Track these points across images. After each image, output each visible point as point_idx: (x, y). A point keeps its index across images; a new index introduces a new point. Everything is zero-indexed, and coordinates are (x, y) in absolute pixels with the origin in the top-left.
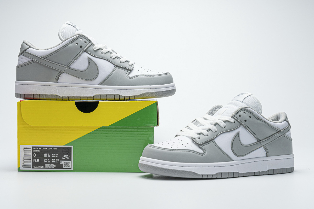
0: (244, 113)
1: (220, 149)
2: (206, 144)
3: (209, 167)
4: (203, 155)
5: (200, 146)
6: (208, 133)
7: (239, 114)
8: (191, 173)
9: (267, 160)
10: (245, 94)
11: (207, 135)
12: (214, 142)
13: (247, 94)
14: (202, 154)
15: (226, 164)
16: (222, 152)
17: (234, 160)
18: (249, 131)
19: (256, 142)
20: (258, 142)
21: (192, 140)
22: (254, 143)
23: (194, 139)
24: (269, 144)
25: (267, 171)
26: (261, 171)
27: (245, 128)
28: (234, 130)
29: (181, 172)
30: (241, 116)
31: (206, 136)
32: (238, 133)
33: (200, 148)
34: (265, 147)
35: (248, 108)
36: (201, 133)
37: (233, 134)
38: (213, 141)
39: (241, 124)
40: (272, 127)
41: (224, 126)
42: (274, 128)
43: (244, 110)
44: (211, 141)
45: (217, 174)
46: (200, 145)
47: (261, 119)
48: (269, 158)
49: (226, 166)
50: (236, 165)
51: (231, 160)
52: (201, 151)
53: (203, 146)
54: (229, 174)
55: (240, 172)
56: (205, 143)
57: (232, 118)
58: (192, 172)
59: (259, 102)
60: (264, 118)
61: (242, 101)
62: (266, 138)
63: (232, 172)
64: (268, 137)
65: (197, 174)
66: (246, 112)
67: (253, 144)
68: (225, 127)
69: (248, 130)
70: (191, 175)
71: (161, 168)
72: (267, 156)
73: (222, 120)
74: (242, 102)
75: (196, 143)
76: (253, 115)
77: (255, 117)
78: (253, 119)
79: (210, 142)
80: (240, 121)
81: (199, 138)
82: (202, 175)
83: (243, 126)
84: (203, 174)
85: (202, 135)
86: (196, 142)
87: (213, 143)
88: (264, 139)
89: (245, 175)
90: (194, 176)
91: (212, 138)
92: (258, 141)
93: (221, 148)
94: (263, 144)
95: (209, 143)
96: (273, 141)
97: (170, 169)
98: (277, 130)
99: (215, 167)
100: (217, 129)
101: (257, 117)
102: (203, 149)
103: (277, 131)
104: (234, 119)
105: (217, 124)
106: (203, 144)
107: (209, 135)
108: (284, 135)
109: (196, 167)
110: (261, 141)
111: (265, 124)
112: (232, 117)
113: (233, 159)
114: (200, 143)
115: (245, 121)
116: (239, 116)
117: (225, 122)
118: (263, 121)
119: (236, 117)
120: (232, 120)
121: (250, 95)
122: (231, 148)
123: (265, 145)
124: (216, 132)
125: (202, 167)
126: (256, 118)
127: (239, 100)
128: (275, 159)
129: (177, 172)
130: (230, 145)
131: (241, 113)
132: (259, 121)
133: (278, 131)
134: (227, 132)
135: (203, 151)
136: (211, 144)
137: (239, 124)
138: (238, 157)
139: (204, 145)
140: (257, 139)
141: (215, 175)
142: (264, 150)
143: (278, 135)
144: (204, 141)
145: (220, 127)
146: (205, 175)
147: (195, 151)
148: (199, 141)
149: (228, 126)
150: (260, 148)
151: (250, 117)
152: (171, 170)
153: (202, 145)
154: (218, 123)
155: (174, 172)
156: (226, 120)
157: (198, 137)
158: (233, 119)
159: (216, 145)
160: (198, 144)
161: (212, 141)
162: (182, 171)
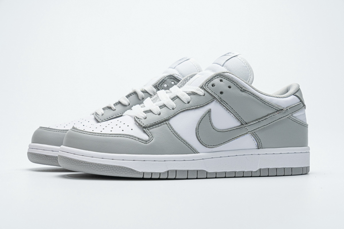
0: (221, 81)
1: (176, 135)
2: (154, 127)
3: (155, 161)
4: (148, 142)
5: (144, 129)
6: (160, 110)
7: (212, 82)
8: (125, 169)
9: (259, 154)
10: (230, 54)
11: (159, 113)
12: (168, 124)
13: (233, 54)
14: (146, 142)
15: (184, 157)
16: (180, 139)
17: (199, 152)
18: (227, 108)
19: (238, 126)
20: (242, 126)
21: (135, 120)
22: (235, 127)
23: (137, 119)
24: (260, 129)
25: (257, 171)
26: (246, 171)
27: (221, 103)
28: (203, 106)
29: (110, 168)
30: (214, 85)
31: (157, 115)
32: (209, 111)
33: (144, 132)
34: (254, 133)
35: (228, 74)
36: (150, 111)
37: (200, 113)
38: (167, 122)
39: (215, 98)
40: (266, 104)
41: (188, 101)
42: (270, 106)
43: (221, 76)
44: (163, 122)
45: (168, 172)
46: (145, 127)
47: (247, 90)
48: (261, 151)
49: (184, 160)
50: (203, 159)
51: (195, 151)
52: (145, 137)
53: (150, 130)
54: (189, 173)
55: (209, 171)
56: (153, 125)
57: (201, 89)
58: (127, 168)
59: (249, 66)
60: (254, 89)
61: (222, 64)
62: (256, 120)
63: (194, 171)
64: (259, 119)
65: (135, 171)
66: (224, 80)
67: (233, 128)
68: (189, 103)
69: (225, 107)
70: (126, 172)
71: (81, 161)
72: (258, 147)
73: (185, 92)
74: (223, 66)
75: (140, 126)
76: (235, 84)
77: (238, 87)
78: (235, 90)
79: (162, 124)
80: (213, 94)
81: (146, 118)
82: (144, 173)
83: (218, 100)
84: (144, 171)
85: (151, 113)
86: (139, 124)
87: (166, 125)
88: (253, 121)
89: (217, 176)
90: (130, 173)
91: (166, 117)
92: (242, 124)
93: (179, 132)
94: (250, 129)
95: (160, 125)
96: (268, 125)
97: (93, 163)
98: (276, 108)
99: (165, 161)
100: (175, 105)
101: (242, 88)
102: (149, 133)
103: (276, 110)
104: (205, 90)
105: (177, 97)
106: (150, 126)
107: (161, 113)
108: (288, 116)
109: (134, 160)
110: (246, 124)
111: (254, 98)
112: (202, 87)
113: (198, 150)
114: (145, 124)
115: (221, 93)
116: (213, 86)
117: (189, 94)
118: (250, 94)
119: (207, 88)
120: (200, 92)
121: (236, 56)
122: (196, 133)
123: (255, 131)
124: (173, 109)
125: (144, 161)
126: (240, 88)
127: (219, 64)
128: (273, 153)
129: (104, 168)
130: (195, 130)
131: (216, 81)
132: (243, 93)
133: (278, 109)
134: (191, 109)
135: (149, 137)
136: (164, 126)
137: (211, 98)
138: (206, 147)
139: (151, 128)
140: (240, 122)
141: (164, 173)
142: (254, 139)
143: (278, 116)
144: (152, 122)
145: (181, 102)
146: (148, 173)
147: (135, 137)
148: (145, 123)
149: (194, 100)
150: (246, 136)
151: (230, 87)
152: (96, 164)
153: (148, 128)
154: (179, 96)
155: (100, 168)
156: (192, 92)
157: (144, 116)
158: (203, 91)
159: (170, 128)
160: (141, 126)
161: (165, 123)
162: (112, 166)
